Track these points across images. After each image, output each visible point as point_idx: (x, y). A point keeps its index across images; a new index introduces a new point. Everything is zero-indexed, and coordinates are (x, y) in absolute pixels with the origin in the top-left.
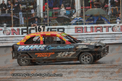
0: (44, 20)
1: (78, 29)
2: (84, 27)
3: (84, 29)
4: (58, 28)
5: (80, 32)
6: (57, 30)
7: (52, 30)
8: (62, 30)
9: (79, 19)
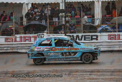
0: (70, 27)
1: (111, 36)
2: (117, 35)
3: (117, 36)
4: (91, 35)
5: (113, 39)
6: (90, 37)
7: (86, 37)
8: (95, 37)
9: (105, 27)
